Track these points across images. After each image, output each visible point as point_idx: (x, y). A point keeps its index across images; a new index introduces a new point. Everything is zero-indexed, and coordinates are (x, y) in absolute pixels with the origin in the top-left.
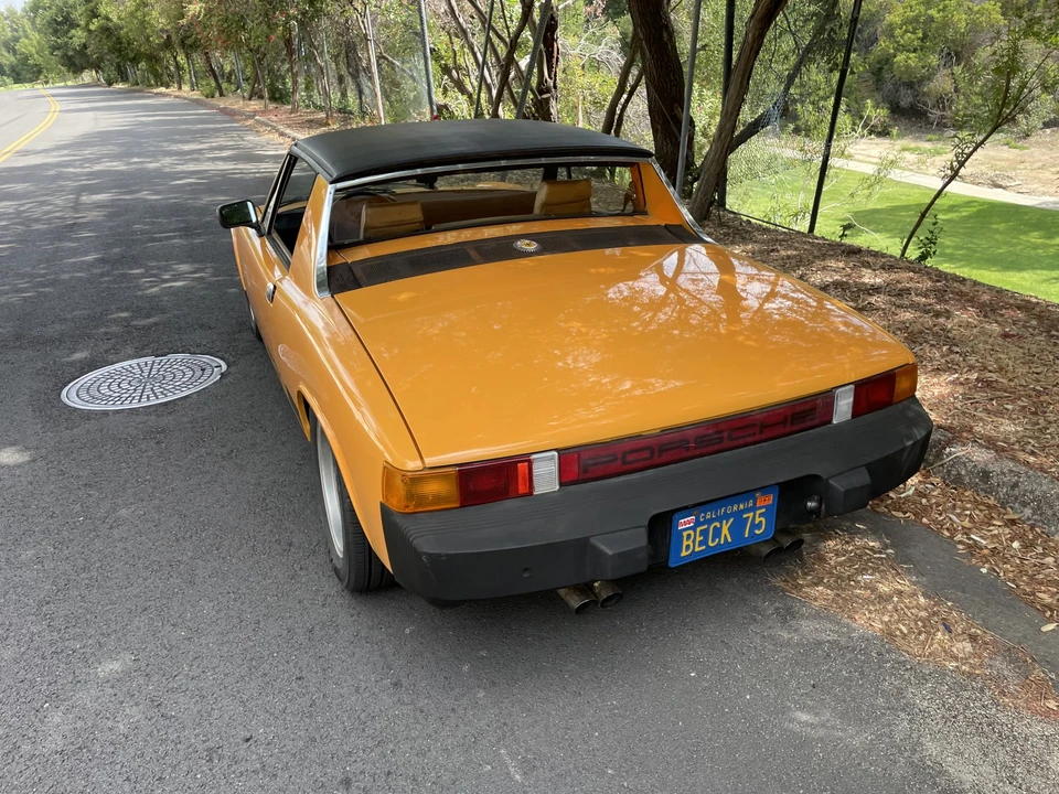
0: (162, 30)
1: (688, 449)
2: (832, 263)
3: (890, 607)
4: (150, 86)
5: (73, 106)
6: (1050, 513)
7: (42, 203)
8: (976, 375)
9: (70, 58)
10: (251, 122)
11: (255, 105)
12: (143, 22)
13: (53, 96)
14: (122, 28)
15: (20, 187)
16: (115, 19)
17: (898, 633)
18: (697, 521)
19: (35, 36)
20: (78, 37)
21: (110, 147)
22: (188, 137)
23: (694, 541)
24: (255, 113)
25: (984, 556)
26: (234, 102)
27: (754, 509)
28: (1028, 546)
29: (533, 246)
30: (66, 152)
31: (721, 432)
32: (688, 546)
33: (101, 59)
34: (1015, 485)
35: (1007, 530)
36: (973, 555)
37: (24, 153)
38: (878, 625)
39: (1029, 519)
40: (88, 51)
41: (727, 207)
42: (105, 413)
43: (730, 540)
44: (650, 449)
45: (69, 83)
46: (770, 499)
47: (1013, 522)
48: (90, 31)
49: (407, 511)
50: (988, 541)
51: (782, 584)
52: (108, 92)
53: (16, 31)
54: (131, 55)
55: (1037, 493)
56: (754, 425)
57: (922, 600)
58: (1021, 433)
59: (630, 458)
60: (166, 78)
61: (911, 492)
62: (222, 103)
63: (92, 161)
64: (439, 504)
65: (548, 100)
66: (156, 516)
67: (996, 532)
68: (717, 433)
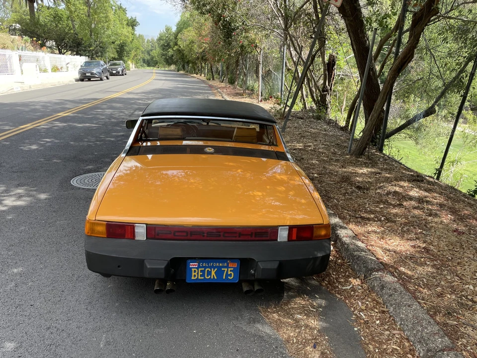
0: (197, 53)
1: (204, 236)
2: (402, 183)
3: (297, 331)
4: (192, 73)
5: (159, 78)
6: (398, 311)
7: (121, 112)
8: (424, 245)
9: (167, 60)
10: (216, 91)
11: (223, 85)
12: (191, 49)
13: (156, 73)
14: (184, 50)
15: (118, 105)
16: (182, 47)
17: (291, 342)
18: (199, 265)
19: (158, 49)
20: (171, 52)
21: (159, 95)
22: (189, 95)
23: (198, 274)
24: (220, 88)
25: (361, 323)
26: (216, 83)
27: (227, 267)
28: (382, 324)
29: (212, 150)
30: (143, 95)
31: (219, 232)
32: (195, 276)
33: (177, 61)
34: (391, 295)
35: (379, 315)
36: (357, 321)
37: (129, 93)
38: (285, 336)
39: (391, 313)
40: (173, 58)
41: (384, 152)
42: (80, 188)
43: (216, 278)
44: (187, 232)
45: (166, 69)
46: (235, 265)
47: (383, 312)
48: (173, 50)
49: (89, 234)
50: (367, 317)
51: (261, 309)
52: (177, 74)
53: (153, 47)
54: (186, 61)
55: (398, 301)
56: (236, 233)
57: (315, 332)
58: (422, 276)
59: (176, 234)
60: (197, 71)
61: (349, 288)
62: (211, 83)
63: (149, 99)
64: (99, 234)
65: (325, 95)
66: (66, 226)
67: (373, 314)
68: (217, 232)
